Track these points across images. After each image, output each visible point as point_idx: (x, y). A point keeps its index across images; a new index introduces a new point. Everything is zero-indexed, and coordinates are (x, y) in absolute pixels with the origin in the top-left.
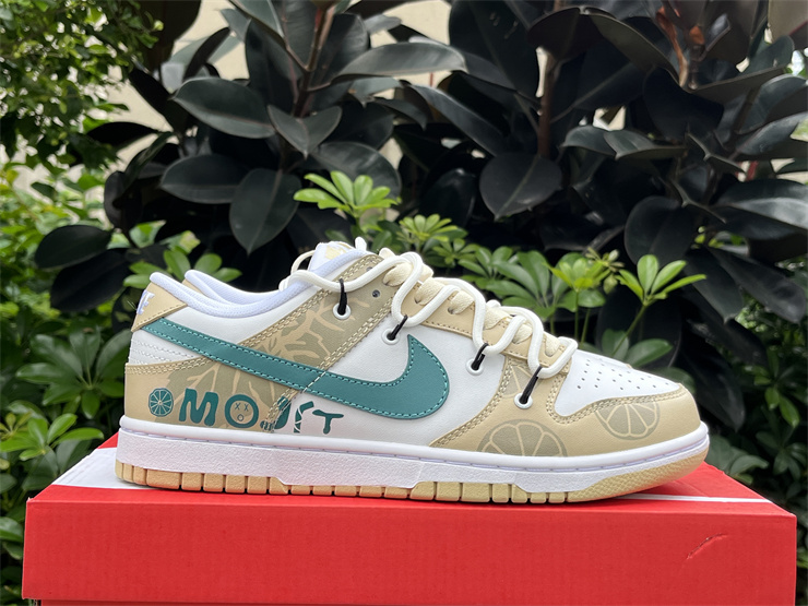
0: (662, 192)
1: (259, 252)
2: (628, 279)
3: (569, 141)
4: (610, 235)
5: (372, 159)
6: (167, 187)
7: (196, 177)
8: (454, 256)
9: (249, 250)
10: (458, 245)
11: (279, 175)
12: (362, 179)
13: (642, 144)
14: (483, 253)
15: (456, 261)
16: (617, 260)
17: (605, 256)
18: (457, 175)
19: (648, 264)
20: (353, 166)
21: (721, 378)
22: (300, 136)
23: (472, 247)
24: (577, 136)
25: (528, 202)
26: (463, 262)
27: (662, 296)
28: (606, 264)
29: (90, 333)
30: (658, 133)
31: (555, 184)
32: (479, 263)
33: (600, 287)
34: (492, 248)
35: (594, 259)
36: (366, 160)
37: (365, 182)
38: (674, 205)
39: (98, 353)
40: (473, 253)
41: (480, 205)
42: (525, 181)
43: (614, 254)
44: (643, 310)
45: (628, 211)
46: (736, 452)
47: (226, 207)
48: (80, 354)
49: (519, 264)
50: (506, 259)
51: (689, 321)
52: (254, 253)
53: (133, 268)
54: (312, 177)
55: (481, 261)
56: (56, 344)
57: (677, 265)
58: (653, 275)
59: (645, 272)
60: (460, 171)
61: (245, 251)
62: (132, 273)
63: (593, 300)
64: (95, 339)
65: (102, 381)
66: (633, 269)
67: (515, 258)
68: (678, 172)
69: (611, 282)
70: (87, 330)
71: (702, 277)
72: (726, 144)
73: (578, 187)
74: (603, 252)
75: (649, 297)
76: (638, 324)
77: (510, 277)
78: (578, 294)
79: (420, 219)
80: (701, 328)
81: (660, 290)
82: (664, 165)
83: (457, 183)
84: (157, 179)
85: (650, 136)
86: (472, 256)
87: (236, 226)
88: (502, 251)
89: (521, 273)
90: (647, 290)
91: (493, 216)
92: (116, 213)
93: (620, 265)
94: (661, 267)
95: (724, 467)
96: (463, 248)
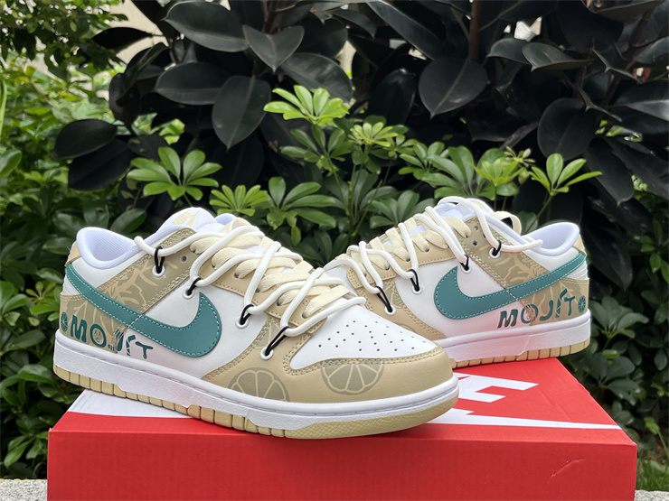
0: (569, 93)
1: (236, 147)
2: (538, 175)
3: (493, 53)
4: (526, 131)
5: (329, 68)
6: (160, 91)
7: (183, 80)
8: (396, 150)
9: (229, 146)
10: (400, 140)
11: (253, 80)
12: (319, 91)
13: (554, 56)
14: (420, 147)
15: (398, 154)
16: (529, 157)
17: (521, 153)
18: (400, 73)
19: (555, 161)
20: (312, 75)
21: (614, 246)
22: (269, 52)
23: (410, 142)
24: (500, 48)
25: (459, 101)
26: (402, 156)
27: (565, 189)
28: (521, 160)
29: (100, 211)
30: (567, 45)
31: (481, 83)
32: (416, 156)
33: (516, 180)
34: (427, 144)
35: (511, 157)
36: (324, 69)
37: (323, 92)
38: (579, 105)
40: (412, 146)
41: (418, 99)
42: (456, 82)
43: (527, 152)
44: (550, 199)
45: (542, 111)
46: (623, 309)
47: (210, 107)
49: (449, 158)
50: (439, 153)
51: (590, 198)
52: (232, 148)
53: (133, 163)
54: (279, 91)
55: (418, 154)
56: (74, 221)
57: (580, 162)
58: (559, 170)
59: (553, 168)
60: (403, 71)
61: (225, 147)
62: (134, 168)
63: (510, 190)
64: (105, 217)
66: (542, 166)
67: (447, 152)
68: (584, 77)
69: (524, 174)
70: (98, 209)
71: (600, 173)
72: (624, 54)
73: (500, 89)
74: (518, 149)
75: (555, 190)
76: (546, 210)
77: (440, 169)
78: (496, 188)
79: (367, 126)
80: (598, 203)
81: (563, 185)
82: (573, 73)
83: (401, 81)
84: (152, 82)
85: (561, 47)
86: (410, 149)
87: (218, 126)
88: (435, 146)
89: (450, 166)
90: (553, 183)
91: (429, 114)
92: (119, 110)
93: (532, 161)
94: (566, 164)
95: (612, 322)
96: (403, 143)
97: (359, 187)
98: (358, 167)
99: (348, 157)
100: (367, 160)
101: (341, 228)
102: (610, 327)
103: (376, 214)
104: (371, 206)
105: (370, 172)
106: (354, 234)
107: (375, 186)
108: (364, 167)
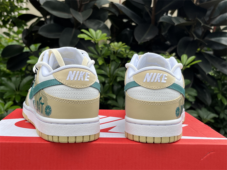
0: (188, 35)
3: (161, 20)
4: (172, 48)
5: (102, 25)
6: (40, 33)
7: (49, 30)
8: (126, 55)
10: (128, 51)
11: (74, 30)
12: (98, 31)
13: (183, 21)
18: (127, 30)
19: (184, 57)
20: (96, 27)
21: (205, 90)
22: (80, 18)
24: (163, 19)
25: (148, 38)
26: (129, 56)
27: (189, 67)
29: (18, 77)
30: (187, 18)
31: (156, 33)
35: (168, 56)
36: (100, 25)
37: (99, 32)
38: (191, 39)
39: (21, 82)
40: (132, 53)
41: (134, 39)
42: (147, 32)
43: (174, 54)
45: (178, 41)
46: (209, 113)
47: (58, 40)
48: (15, 83)
51: (195, 74)
54: (83, 30)
56: (7, 81)
58: (186, 60)
59: (183, 59)
60: (128, 29)
62: (29, 59)
64: (19, 79)
65: (22, 91)
66: (179, 58)
68: (193, 29)
70: (17, 76)
71: (200, 61)
72: (208, 21)
73: (163, 34)
74: (170, 53)
75: (184, 67)
79: (116, 43)
80: (199, 76)
81: (188, 65)
82: (189, 27)
83: (127, 33)
84: (37, 31)
85: (185, 19)
86: (131, 55)
87: (61, 45)
88: (140, 53)
90: (184, 65)
91: (138, 42)
92: (26, 41)
93: (176, 57)
94: (188, 58)
95: (205, 117)
96: (129, 52)
97: (113, 68)
98: (112, 61)
99: (109, 56)
100: (115, 58)
101: (106, 82)
102: (204, 119)
103: (119, 76)
104: (117, 73)
105: (117, 63)
106: (111, 84)
107: (118, 67)
108: (114, 60)
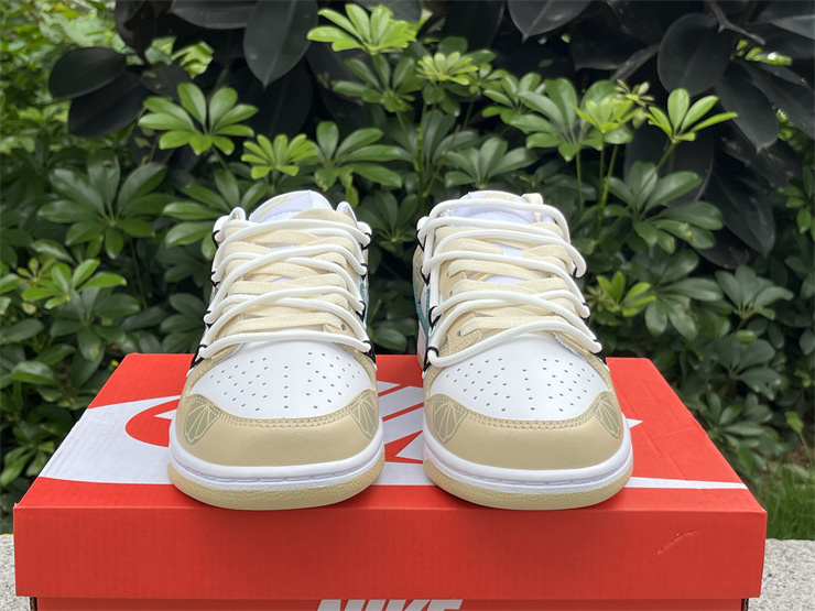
0: (699, 7)
1: (276, 84)
2: (658, 118)
4: (643, 57)
6: (178, 11)
8: (479, 84)
9: (266, 83)
10: (484, 72)
12: (379, 10)
14: (509, 80)
15: (482, 89)
16: (647, 93)
17: (636, 87)
19: (679, 98)
21: (753, 200)
23: (497, 74)
25: (560, 18)
26: (489, 92)
28: (634, 97)
29: (109, 166)
32: (505, 93)
33: (630, 124)
34: (519, 75)
35: (623, 93)
39: (119, 189)
40: (499, 79)
41: (507, 22)
43: (644, 87)
44: (671, 148)
45: (664, 30)
46: (763, 282)
47: (240, 33)
48: (100, 186)
49: (546, 94)
50: (533, 88)
52: (270, 86)
53: (147, 105)
54: (326, 12)
55: (507, 90)
56: (76, 178)
57: (709, 101)
58: (684, 110)
59: (676, 107)
61: (260, 83)
62: (147, 112)
63: (621, 136)
64: (114, 173)
65: (123, 218)
66: (663, 105)
67: (542, 87)
69: (640, 115)
70: (106, 162)
71: (733, 114)
73: (611, 2)
74: (632, 82)
75: (677, 137)
76: (668, 158)
77: (534, 109)
78: (604, 135)
79: (440, 56)
81: (688, 130)
84: (168, 4)
86: (497, 83)
87: (252, 57)
88: (529, 78)
89: (546, 105)
90: (676, 127)
91: (521, 35)
93: (650, 98)
95: (748, 299)
96: (489, 75)
97: (431, 133)
98: (430, 107)
99: (418, 95)
100: (441, 97)
101: (409, 186)
102: (744, 304)
103: (454, 169)
104: (445, 158)
105: (445, 113)
106: (425, 195)
107: (450, 132)
108: (438, 106)
